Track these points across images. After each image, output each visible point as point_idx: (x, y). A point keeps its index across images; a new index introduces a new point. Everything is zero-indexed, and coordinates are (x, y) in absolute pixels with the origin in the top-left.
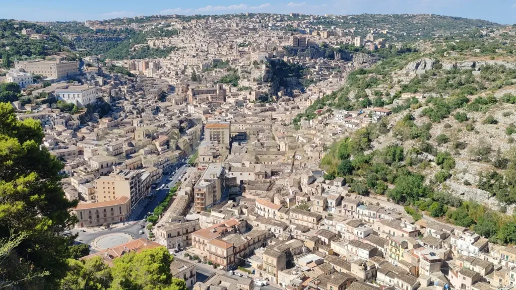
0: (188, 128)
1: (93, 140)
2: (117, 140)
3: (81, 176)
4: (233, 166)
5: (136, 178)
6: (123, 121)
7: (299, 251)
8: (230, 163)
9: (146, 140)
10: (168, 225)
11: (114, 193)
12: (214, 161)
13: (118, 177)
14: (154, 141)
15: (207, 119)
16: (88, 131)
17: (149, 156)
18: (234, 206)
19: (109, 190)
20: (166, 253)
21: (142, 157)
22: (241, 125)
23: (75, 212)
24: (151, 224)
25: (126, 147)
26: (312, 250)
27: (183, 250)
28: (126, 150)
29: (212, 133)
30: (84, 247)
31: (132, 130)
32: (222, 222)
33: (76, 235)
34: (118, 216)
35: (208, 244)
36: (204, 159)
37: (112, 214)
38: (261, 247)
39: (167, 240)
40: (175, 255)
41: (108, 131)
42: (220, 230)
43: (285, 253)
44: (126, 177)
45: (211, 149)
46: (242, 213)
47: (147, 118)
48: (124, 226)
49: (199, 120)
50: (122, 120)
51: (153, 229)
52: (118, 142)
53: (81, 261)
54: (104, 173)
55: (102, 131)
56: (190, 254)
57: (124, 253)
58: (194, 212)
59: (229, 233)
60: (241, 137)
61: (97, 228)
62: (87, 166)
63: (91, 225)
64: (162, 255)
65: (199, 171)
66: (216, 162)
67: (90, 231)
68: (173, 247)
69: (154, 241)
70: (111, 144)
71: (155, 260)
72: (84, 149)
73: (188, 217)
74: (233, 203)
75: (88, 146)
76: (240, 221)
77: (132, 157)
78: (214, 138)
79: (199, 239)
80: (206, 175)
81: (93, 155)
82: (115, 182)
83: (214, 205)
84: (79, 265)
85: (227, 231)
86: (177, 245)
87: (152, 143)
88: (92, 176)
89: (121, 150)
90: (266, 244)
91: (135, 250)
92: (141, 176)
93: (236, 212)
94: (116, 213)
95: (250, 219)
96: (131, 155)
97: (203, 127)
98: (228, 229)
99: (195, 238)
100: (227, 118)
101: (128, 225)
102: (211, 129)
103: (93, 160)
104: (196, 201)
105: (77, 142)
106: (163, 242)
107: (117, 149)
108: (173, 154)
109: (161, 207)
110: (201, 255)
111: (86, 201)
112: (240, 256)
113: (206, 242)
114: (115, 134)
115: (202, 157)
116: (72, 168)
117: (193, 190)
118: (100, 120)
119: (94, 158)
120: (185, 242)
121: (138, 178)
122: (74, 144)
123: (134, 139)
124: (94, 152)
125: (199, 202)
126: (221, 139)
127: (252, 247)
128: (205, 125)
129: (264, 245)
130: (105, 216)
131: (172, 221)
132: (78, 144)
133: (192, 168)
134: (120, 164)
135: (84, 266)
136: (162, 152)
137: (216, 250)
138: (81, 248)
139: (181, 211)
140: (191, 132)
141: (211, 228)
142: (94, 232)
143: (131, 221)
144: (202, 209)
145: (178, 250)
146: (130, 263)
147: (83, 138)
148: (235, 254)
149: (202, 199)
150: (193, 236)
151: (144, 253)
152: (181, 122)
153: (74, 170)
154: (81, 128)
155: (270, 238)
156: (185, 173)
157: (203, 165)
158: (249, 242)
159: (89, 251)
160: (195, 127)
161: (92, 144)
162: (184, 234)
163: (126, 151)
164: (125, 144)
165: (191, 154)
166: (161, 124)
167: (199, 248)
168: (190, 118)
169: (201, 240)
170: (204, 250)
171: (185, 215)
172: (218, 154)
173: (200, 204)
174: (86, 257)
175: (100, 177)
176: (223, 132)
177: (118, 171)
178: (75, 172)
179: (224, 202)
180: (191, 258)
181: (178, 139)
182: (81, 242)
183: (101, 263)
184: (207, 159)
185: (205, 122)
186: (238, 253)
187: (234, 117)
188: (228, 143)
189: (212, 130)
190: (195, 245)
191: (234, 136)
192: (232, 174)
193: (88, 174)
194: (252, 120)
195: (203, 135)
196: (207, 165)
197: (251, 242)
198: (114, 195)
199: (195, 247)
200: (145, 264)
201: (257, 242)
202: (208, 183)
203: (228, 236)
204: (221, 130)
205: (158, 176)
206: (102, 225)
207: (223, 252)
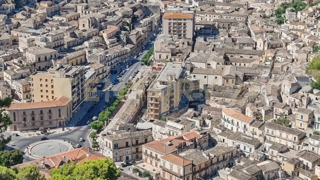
0: (142, 17)
1: (30, 28)
2: (58, 29)
3: (15, 70)
4: (196, 66)
5: (79, 75)
6: (66, 6)
7: (274, 175)
8: (193, 63)
9: (91, 30)
10: (114, 133)
11: (53, 92)
12: (173, 59)
13: (57, 74)
14: (101, 32)
15: (166, 6)
16: (24, 17)
17: (94, 51)
18: (195, 116)
19: (47, 89)
20: (111, 166)
21: (87, 51)
22: (208, 15)
23: (7, 112)
24: (95, 131)
25: (67, 39)
26: (291, 175)
27: (131, 165)
28: (68, 41)
29: (172, 24)
30: (17, 154)
31: (76, 18)
32: (180, 133)
33: (8, 138)
34: (57, 120)
35: (161, 159)
36: (160, 56)
37: (50, 117)
38: (226, 167)
39: (113, 152)
40: (122, 170)
41: (47, 18)
42: (177, 143)
43: (256, 176)
44: (66, 74)
45: (169, 44)
46: (204, 124)
47: (94, 3)
48: (64, 132)
49: (156, 7)
50: (63, 5)
51: (97, 137)
52: (59, 31)
53: (14, 170)
54: (41, 68)
55: (41, 17)
56: (140, 170)
57: (62, 163)
58: (146, 120)
59: (188, 148)
60: (207, 31)
61: (32, 133)
62: (23, 59)
63: (25, 128)
64: (106, 169)
65: (154, 70)
66: (175, 60)
67: (25, 135)
68: (121, 161)
69: (98, 152)
70: (50, 33)
71: (98, 174)
72: (20, 38)
73: (139, 125)
74: (194, 112)
75: (23, 34)
76: (202, 134)
77: (74, 51)
78: (173, 31)
79: (151, 153)
80: (162, 76)
81: (30, 46)
82: (54, 79)
83: (171, 112)
84: (11, 173)
85: (186, 145)
86: (124, 157)
87: (98, 34)
88: (28, 70)
89: (62, 41)
90: (232, 164)
91: (76, 161)
92: (85, 73)
93: (197, 123)
94: (55, 116)
95: (214, 133)
96: (73, 48)
97: (161, 16)
98: (186, 142)
99: (146, 151)
100: (191, 6)
101: (67, 130)
102: (170, 19)
103: (30, 52)
104: (150, 107)
105: (11, 29)
106: (108, 153)
107: (58, 40)
108: (123, 49)
109: (107, 112)
110: (152, 171)
111: (20, 100)
112: (200, 176)
113: (159, 156)
114: (56, 21)
115: (158, 54)
116: (5, 61)
117: (146, 93)
118: (38, 4)
119: (30, 49)
120: (135, 155)
121: (81, 76)
122: (7, 32)
123: (78, 28)
124: (31, 43)
125: (152, 108)
126: (182, 32)
127: (215, 167)
128: (163, 14)
129: (230, 166)
130: (42, 118)
131: (120, 128)
132: (12, 31)
133: (146, 66)
134: (60, 58)
135: (17, 176)
136: (111, 45)
137: (171, 167)
138: (14, 155)
139: (131, 118)
140: (146, 22)
141: (166, 140)
142: (28, 137)
143: (72, 126)
144: (156, 117)
145: (125, 164)
146: (69, 175)
147: (19, 25)
148: (194, 173)
149: (156, 105)
150: (144, 148)
151: (86, 165)
152: (135, 9)
153: (7, 62)
154: (15, 13)
155: (238, 157)
156: (137, 73)
157: (159, 64)
158: (211, 160)
159: (23, 158)
160: (151, 17)
161: (29, 33)
162: (133, 145)
163: (67, 43)
164: (67, 34)
165: (145, 49)
166: (109, 11)
167: (151, 163)
168: (146, 5)
169: (154, 154)
170: (156, 165)
171: (136, 124)
172: (178, 51)
173: (154, 111)
174: (18, 165)
175: (37, 73)
176: (185, 24)
177: (58, 66)
178: (8, 65)
179: (183, 110)
180: (140, 175)
181: (130, 30)
182: (13, 147)
183: (35, 174)
184: (164, 56)
185: (163, 11)
186: (198, 172)
187: (200, 5)
188: (191, 37)
189: (172, 21)
190: (146, 159)
191: (199, 28)
192: (194, 76)
193: (22, 69)
194: (222, 9)
195: (161, 27)
196: (164, 64)
197: (215, 160)
198: (53, 95)
199: (146, 161)
200: (87, 178)
201: (222, 161)
202: (164, 86)
203: (186, 152)
204: (183, 21)
205: (105, 74)
206: (38, 129)
207: (179, 170)
